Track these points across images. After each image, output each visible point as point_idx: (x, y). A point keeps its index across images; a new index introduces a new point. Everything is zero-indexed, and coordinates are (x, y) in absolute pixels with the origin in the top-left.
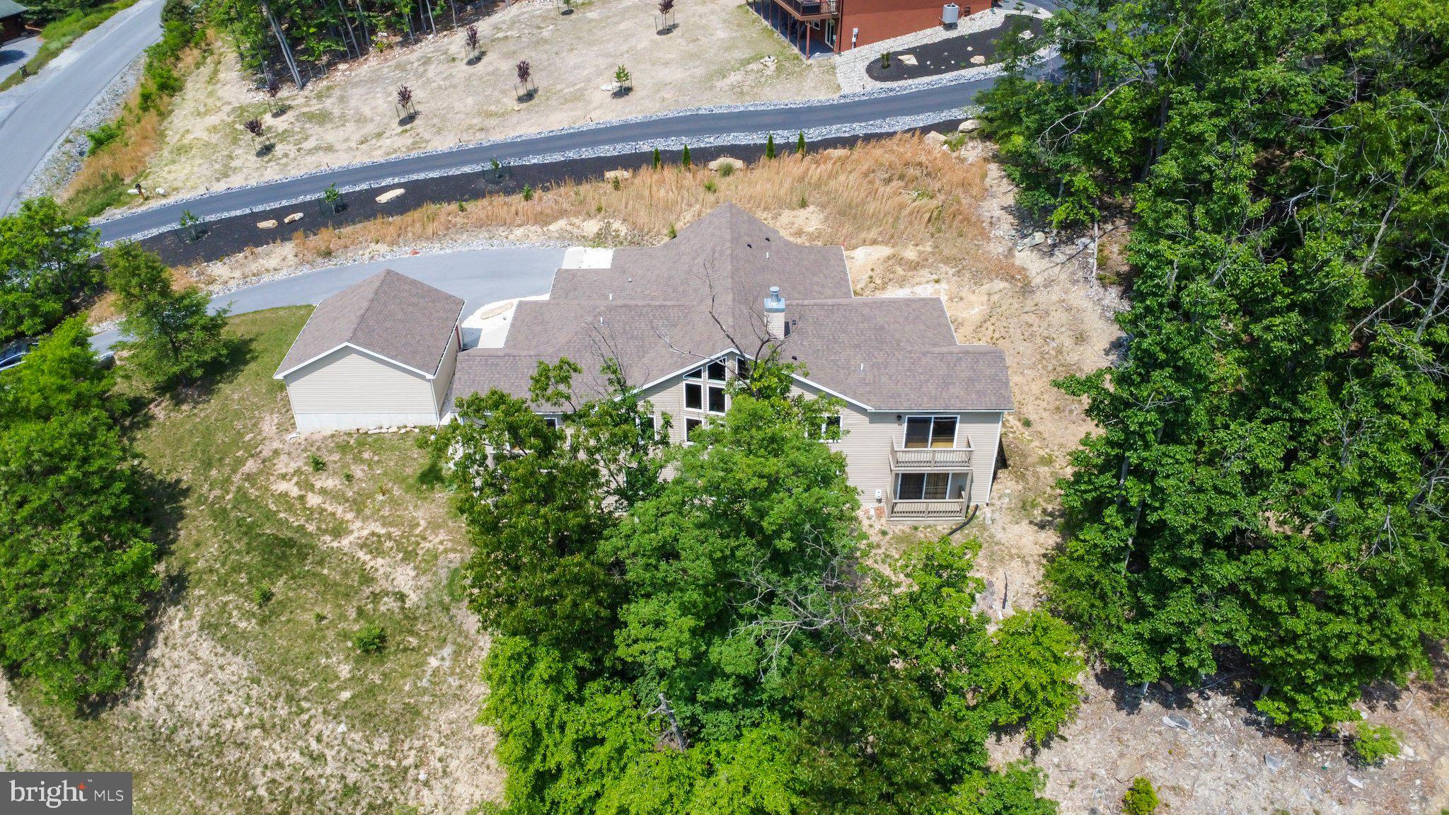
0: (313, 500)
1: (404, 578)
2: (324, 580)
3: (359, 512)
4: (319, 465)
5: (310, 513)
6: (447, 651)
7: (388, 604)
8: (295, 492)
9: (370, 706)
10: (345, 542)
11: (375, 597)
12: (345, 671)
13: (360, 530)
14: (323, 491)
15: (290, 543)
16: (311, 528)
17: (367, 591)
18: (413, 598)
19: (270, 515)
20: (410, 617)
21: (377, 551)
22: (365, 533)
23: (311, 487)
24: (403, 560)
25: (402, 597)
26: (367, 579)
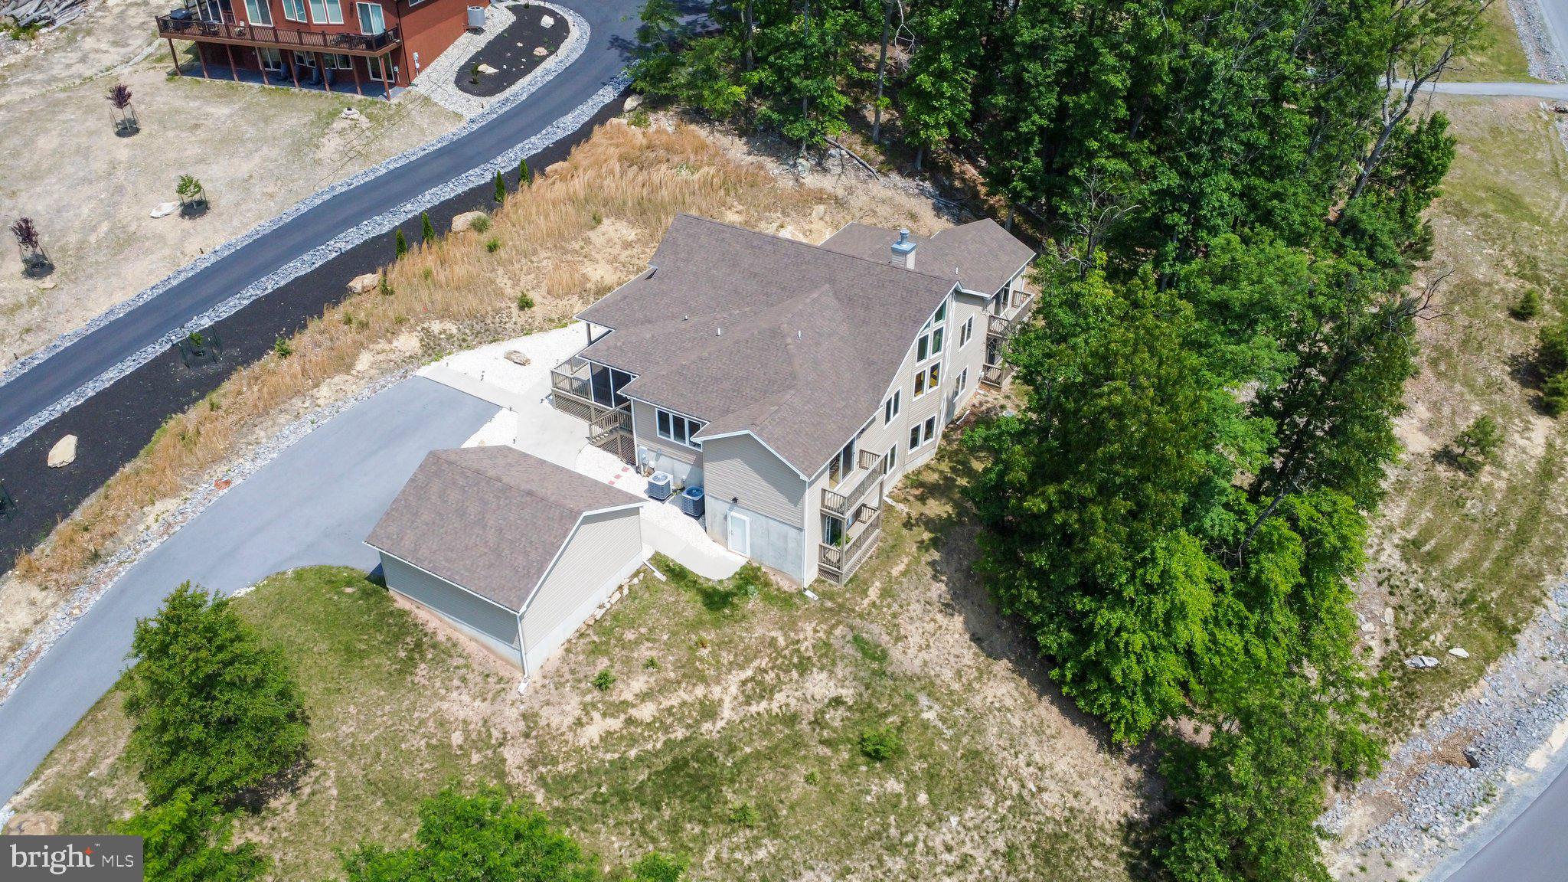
0: (646, 712)
1: (820, 686)
2: (757, 755)
3: (703, 679)
4: (603, 683)
5: (659, 724)
6: (924, 700)
7: (835, 718)
8: (615, 724)
9: (949, 784)
10: (727, 713)
11: (818, 722)
12: (893, 785)
13: (727, 692)
14: (644, 696)
15: (679, 765)
16: (680, 733)
17: (804, 726)
18: (848, 694)
19: (622, 765)
20: (863, 708)
21: (766, 692)
22: (734, 690)
23: (625, 704)
24: (801, 675)
25: (837, 701)
26: (792, 719)
